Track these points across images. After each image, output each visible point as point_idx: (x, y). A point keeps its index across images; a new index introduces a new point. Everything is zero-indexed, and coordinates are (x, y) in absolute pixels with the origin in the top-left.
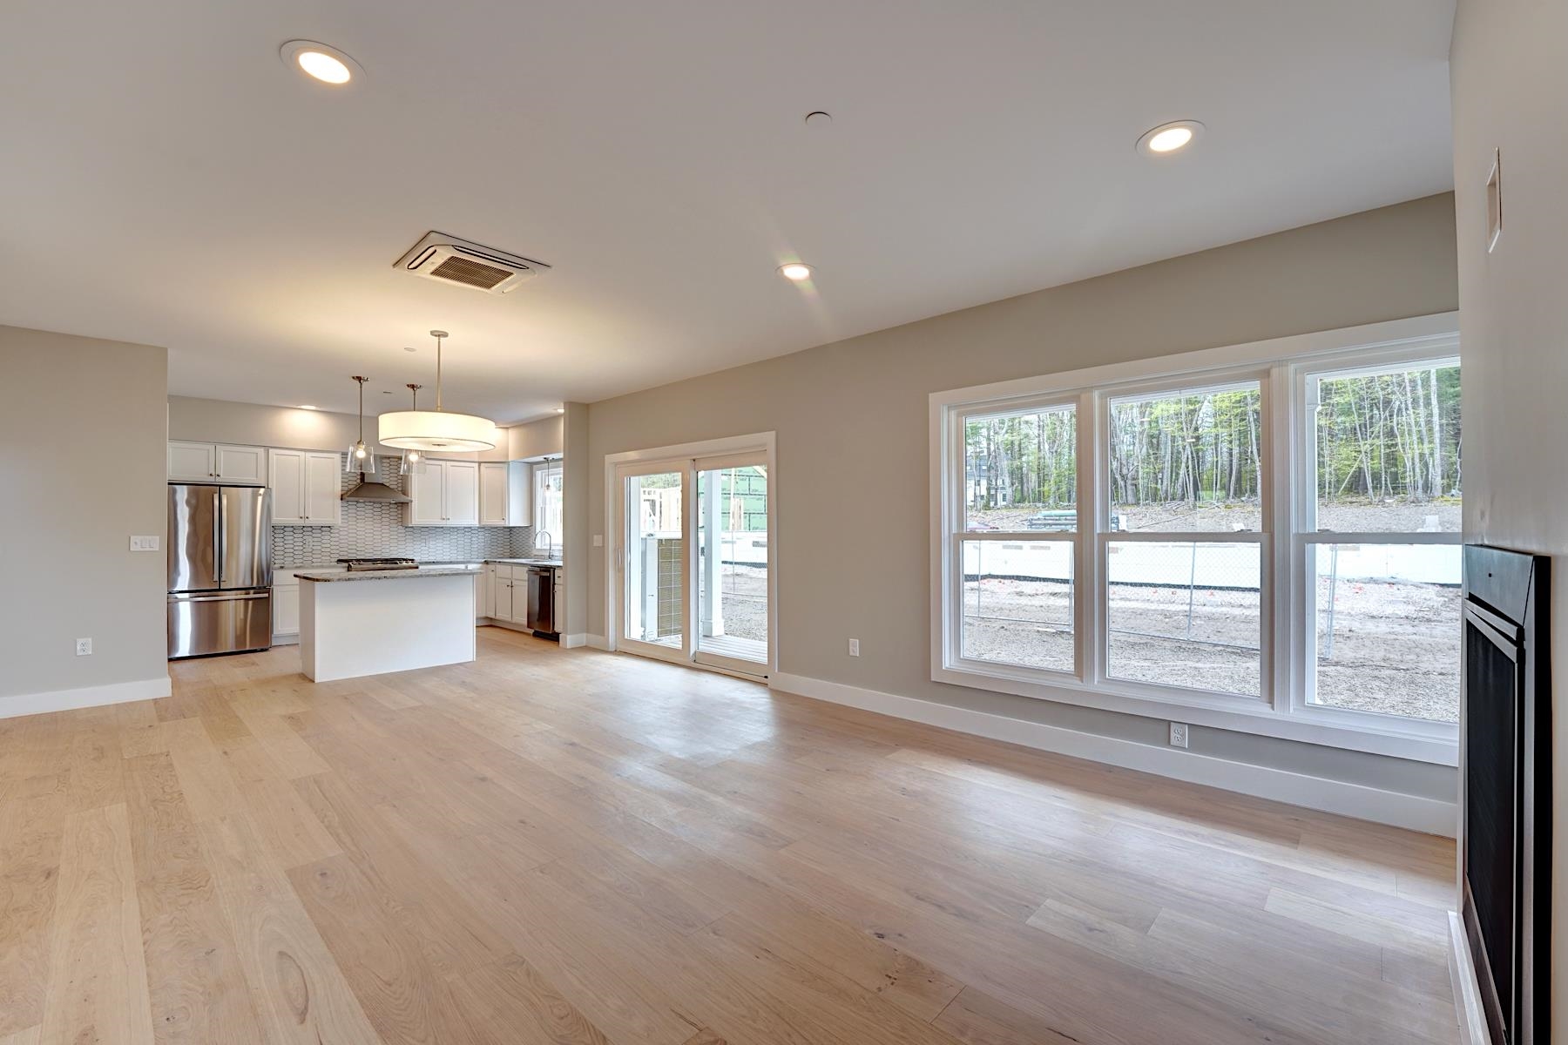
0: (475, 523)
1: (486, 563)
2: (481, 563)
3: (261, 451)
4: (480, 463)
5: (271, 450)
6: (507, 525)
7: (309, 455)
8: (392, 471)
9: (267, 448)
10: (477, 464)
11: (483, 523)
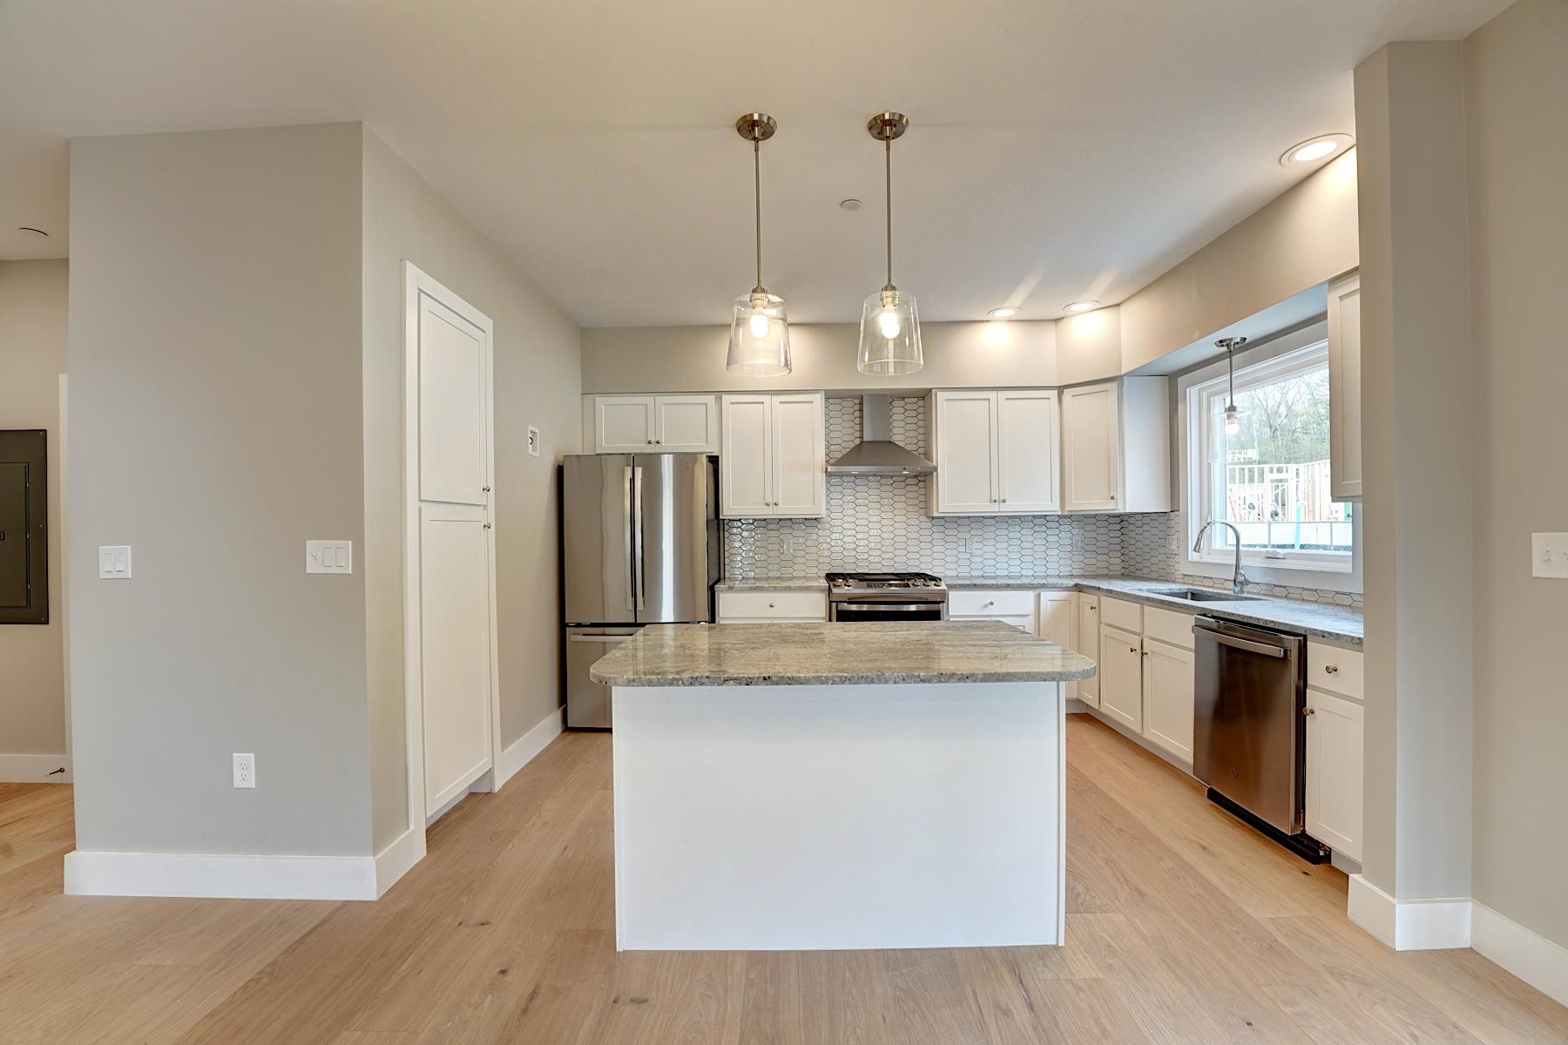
0: (1052, 507)
1: (1078, 588)
2: (1067, 589)
3: (710, 399)
4: (1061, 389)
5: (724, 397)
6: (1121, 511)
7: (777, 399)
8: (908, 420)
9: (719, 394)
10: (1055, 392)
11: (1068, 508)
